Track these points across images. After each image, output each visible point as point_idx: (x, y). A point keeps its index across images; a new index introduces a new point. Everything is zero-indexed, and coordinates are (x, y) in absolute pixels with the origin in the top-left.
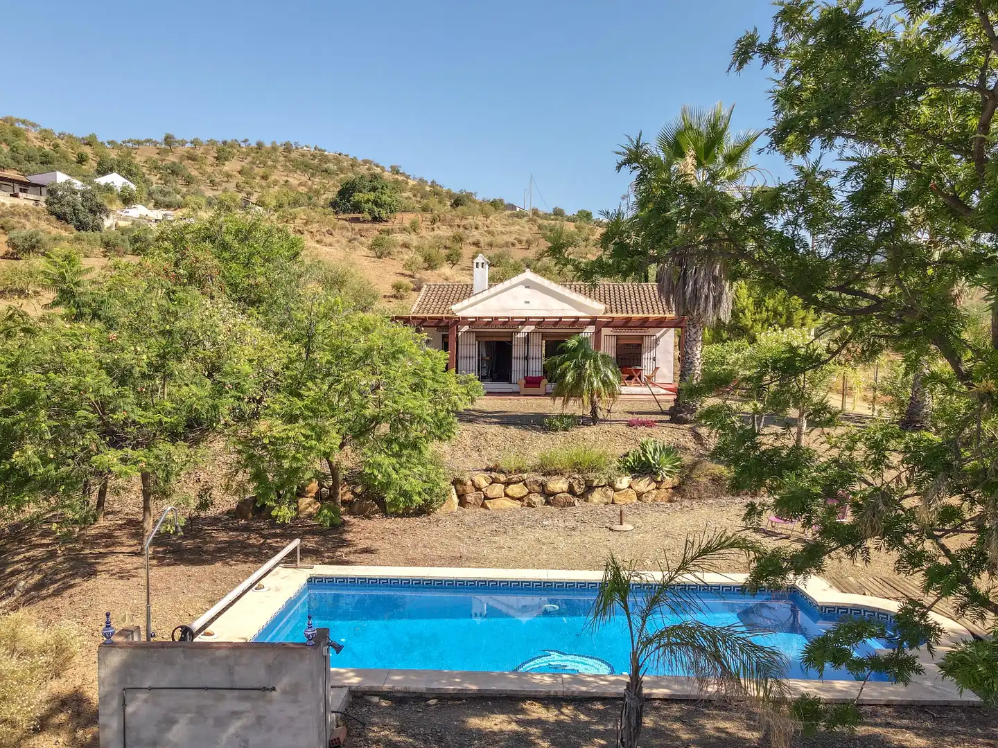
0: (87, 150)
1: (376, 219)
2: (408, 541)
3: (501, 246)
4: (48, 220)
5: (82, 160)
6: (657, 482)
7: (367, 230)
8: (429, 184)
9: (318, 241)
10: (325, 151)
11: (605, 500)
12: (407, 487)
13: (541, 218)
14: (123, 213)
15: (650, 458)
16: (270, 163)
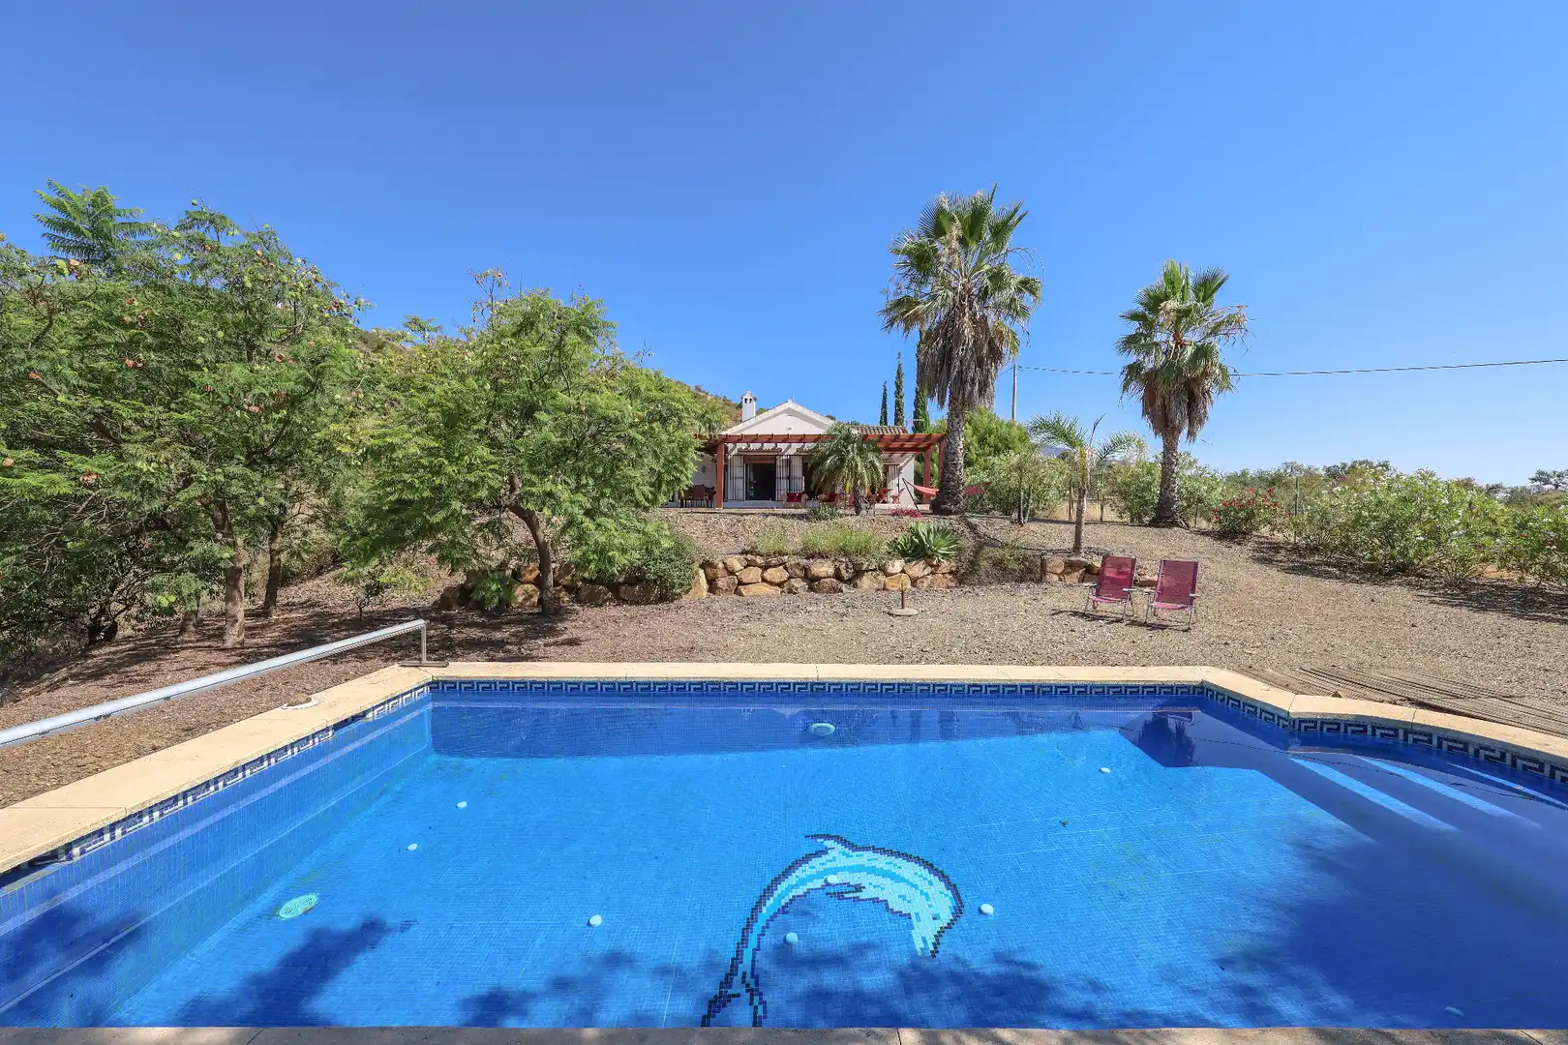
6: (932, 566)
11: (876, 586)
15: (924, 541)
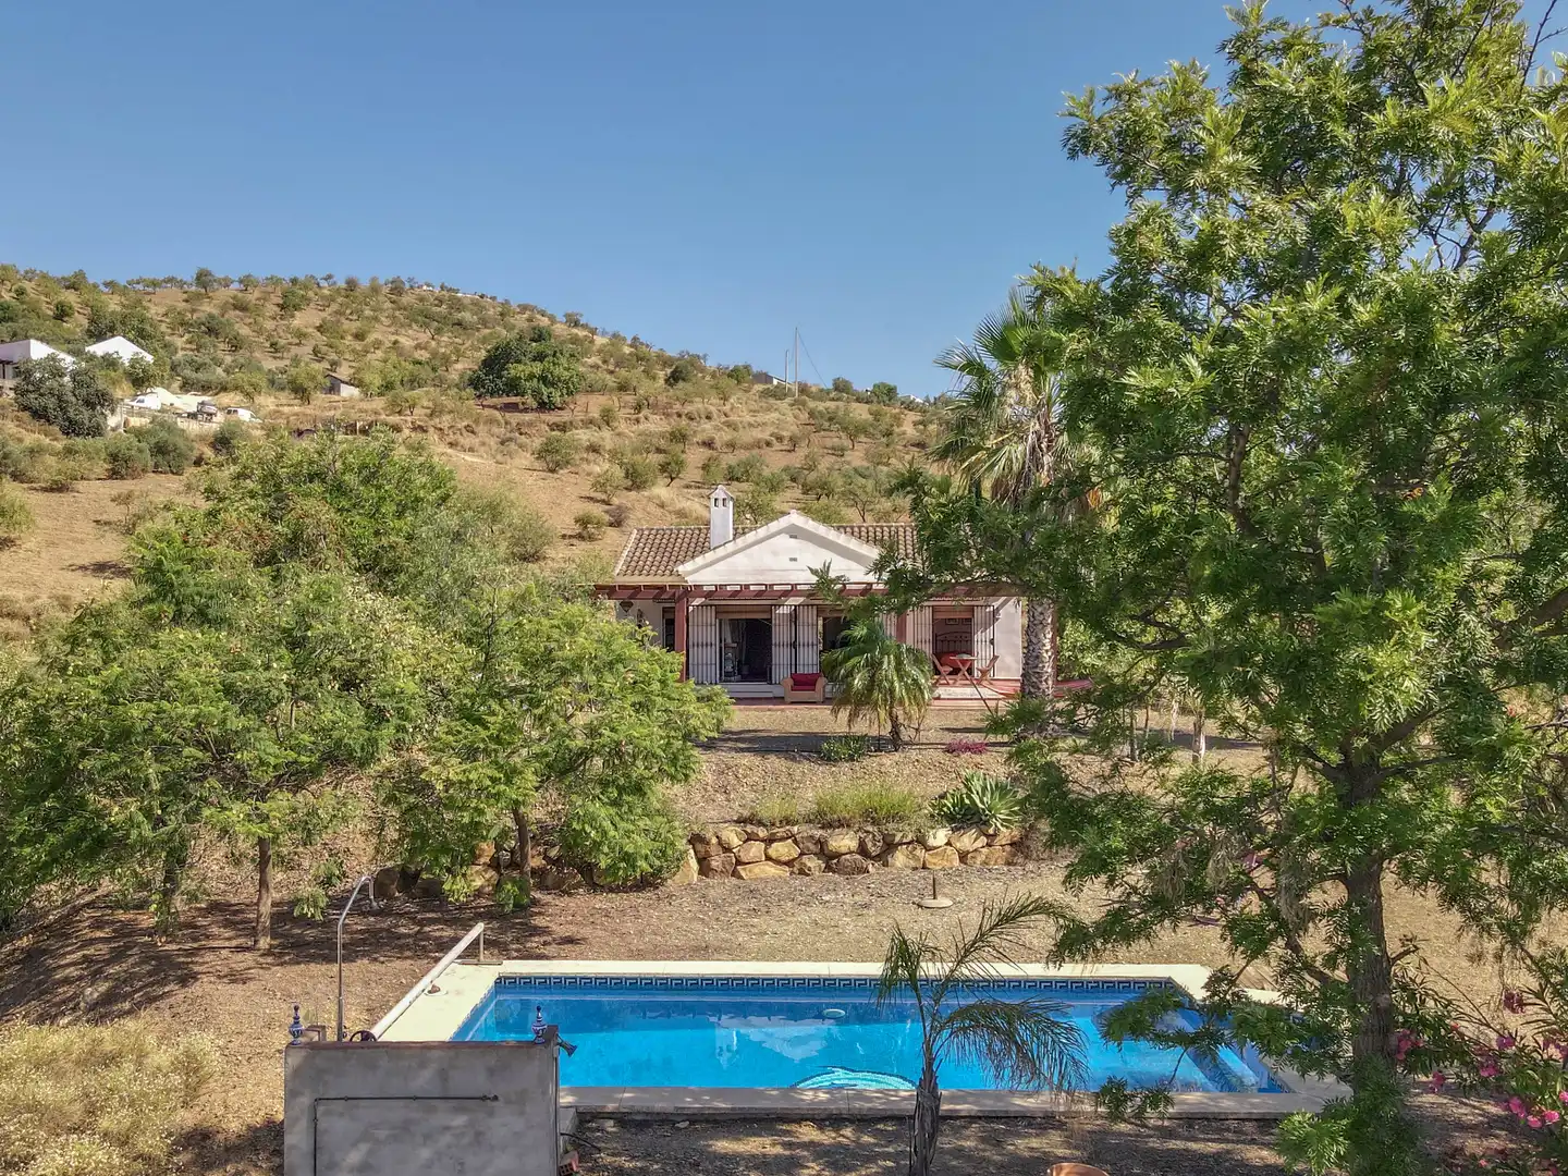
0: (70, 297)
1: (544, 406)
2: (630, 926)
3: (748, 447)
4: (18, 419)
5: (62, 313)
6: (988, 836)
7: (530, 424)
8: (629, 342)
9: (451, 445)
10: (457, 291)
11: (913, 863)
12: (630, 849)
13: (814, 398)
14: (134, 403)
15: (978, 801)
16: (368, 312)
